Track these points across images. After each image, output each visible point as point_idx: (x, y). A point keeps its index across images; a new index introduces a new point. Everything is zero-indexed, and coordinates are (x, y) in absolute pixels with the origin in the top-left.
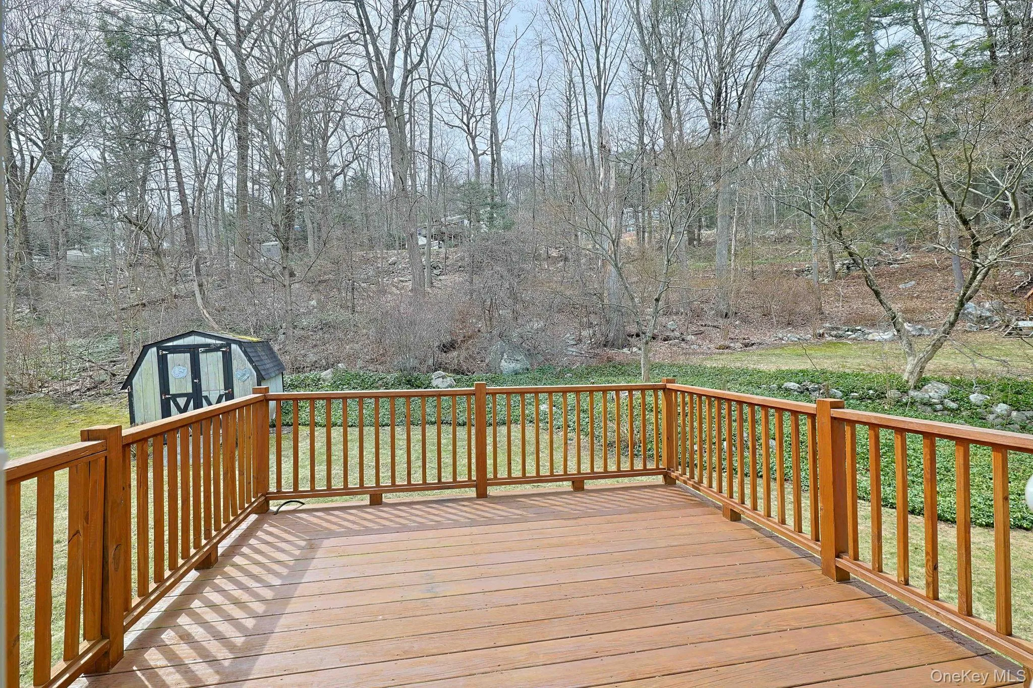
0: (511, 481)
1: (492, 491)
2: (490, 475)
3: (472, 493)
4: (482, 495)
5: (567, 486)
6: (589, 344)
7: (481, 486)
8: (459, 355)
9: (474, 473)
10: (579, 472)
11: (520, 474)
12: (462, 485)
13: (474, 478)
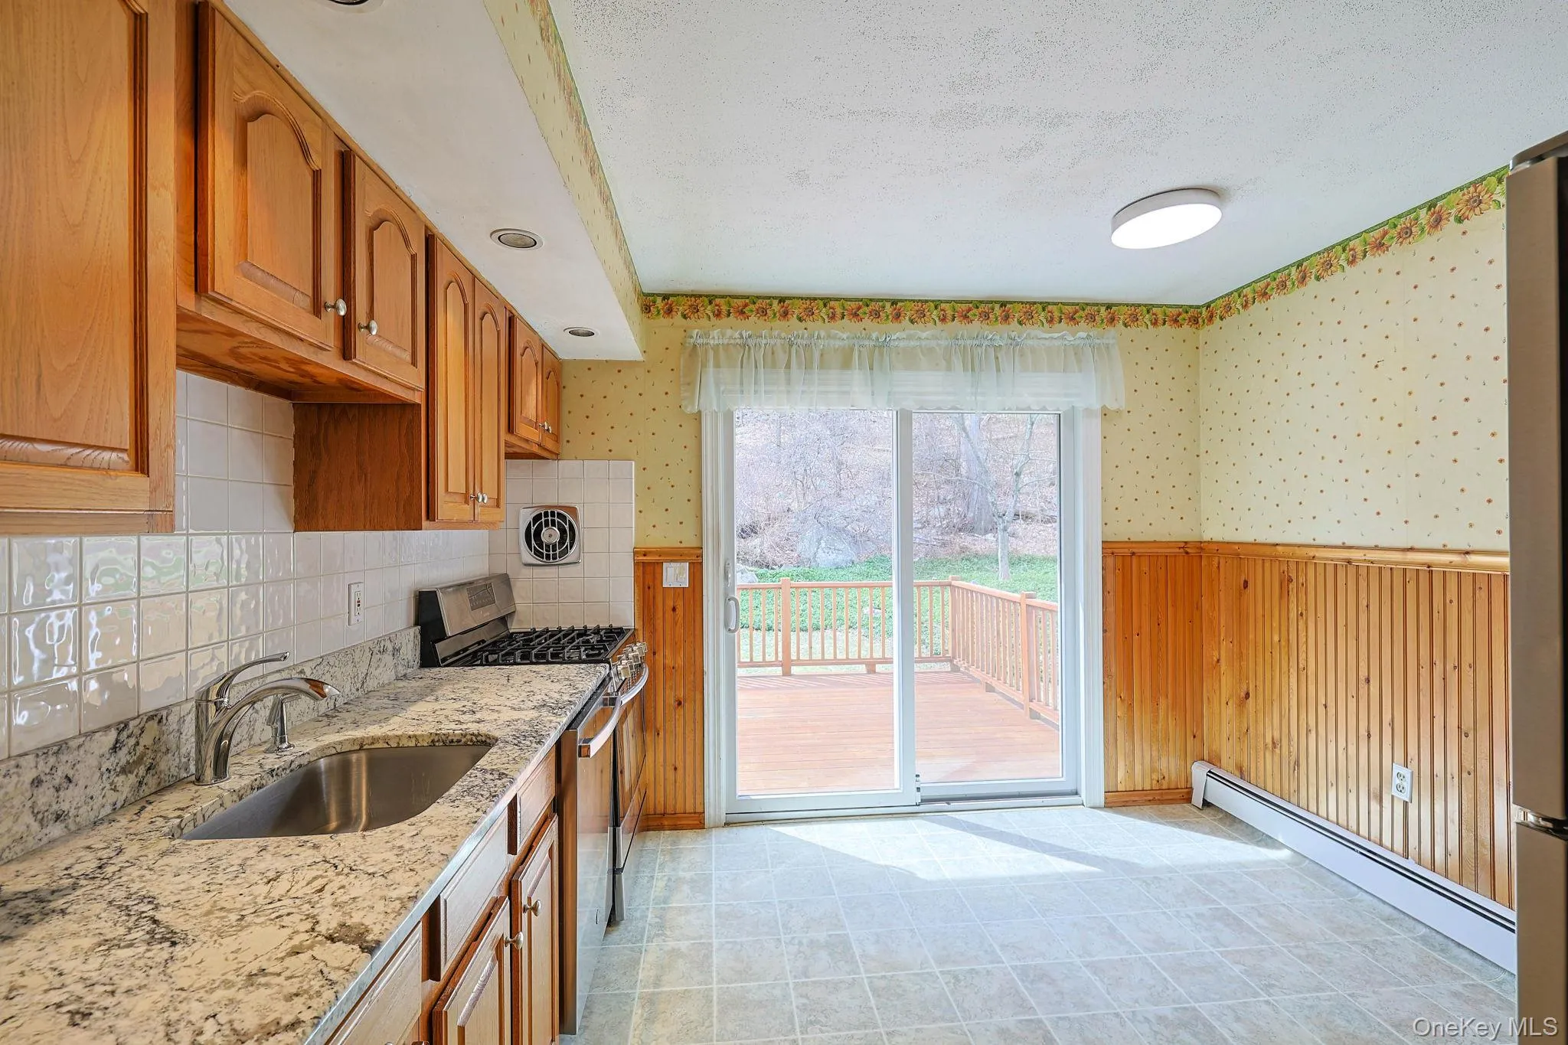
0: (812, 662)
1: (795, 670)
2: (794, 657)
3: (779, 671)
4: (787, 673)
5: (862, 668)
6: (940, 527)
7: (786, 665)
8: (762, 544)
9: (780, 654)
10: (872, 657)
11: (819, 657)
12: (771, 664)
13: (780, 659)
